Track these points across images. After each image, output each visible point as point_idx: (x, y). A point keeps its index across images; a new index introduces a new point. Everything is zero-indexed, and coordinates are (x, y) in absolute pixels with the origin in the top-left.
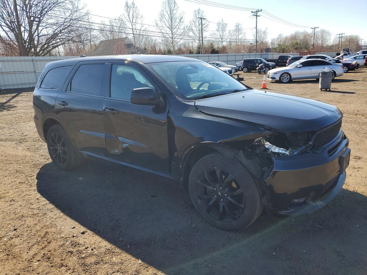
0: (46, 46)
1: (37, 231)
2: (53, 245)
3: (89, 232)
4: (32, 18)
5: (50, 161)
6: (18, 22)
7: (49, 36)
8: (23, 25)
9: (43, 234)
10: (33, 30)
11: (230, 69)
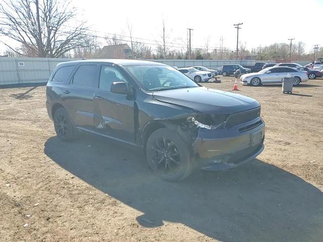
0: (60, 50)
1: (43, 175)
2: (52, 183)
3: (76, 177)
4: (51, 28)
5: (56, 135)
6: (40, 30)
7: (63, 42)
8: (43, 32)
9: (46, 177)
10: (51, 37)
11: (210, 72)
